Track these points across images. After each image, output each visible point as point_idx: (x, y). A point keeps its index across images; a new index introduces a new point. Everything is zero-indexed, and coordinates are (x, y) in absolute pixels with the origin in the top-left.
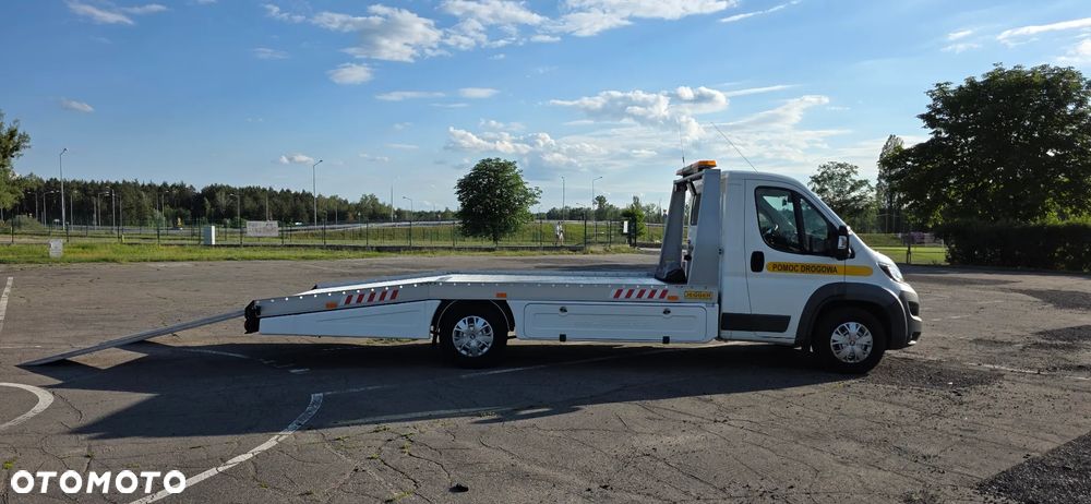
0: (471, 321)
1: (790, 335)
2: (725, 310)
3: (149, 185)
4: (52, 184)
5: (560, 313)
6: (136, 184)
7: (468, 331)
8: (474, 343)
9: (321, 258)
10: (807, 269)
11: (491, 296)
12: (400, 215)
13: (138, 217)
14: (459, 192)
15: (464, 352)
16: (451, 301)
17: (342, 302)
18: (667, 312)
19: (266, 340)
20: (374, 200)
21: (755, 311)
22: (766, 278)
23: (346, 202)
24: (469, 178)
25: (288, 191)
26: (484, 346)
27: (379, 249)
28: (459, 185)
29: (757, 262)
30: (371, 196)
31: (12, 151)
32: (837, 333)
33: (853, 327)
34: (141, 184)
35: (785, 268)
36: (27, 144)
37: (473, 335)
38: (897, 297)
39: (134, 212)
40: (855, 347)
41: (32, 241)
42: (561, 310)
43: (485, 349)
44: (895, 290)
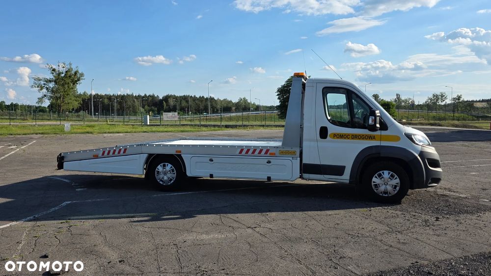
0: (164, 166)
1: (346, 177)
2: (304, 162)
3: (139, 96)
4: (96, 97)
5: (209, 162)
6: (132, 95)
7: (162, 171)
8: (166, 178)
9: (191, 131)
10: (355, 137)
11: (173, 152)
12: (257, 108)
13: (133, 112)
14: (278, 95)
15: (161, 183)
16: (154, 154)
17: (100, 155)
18: (269, 162)
19: (67, 173)
20: (245, 100)
21: (322, 163)
22: (329, 142)
23: (231, 101)
24: (284, 87)
25: (203, 97)
26: (171, 180)
27: (227, 127)
28: (278, 91)
29: (324, 133)
30: (244, 98)
31: (76, 81)
32: (376, 177)
33: (386, 174)
34: (135, 95)
35: (341, 136)
36: (83, 78)
37: (165, 173)
38: (417, 155)
39: (131, 109)
40: (387, 186)
41: (74, 123)
42: (210, 160)
43: (172, 181)
44: (416, 150)
